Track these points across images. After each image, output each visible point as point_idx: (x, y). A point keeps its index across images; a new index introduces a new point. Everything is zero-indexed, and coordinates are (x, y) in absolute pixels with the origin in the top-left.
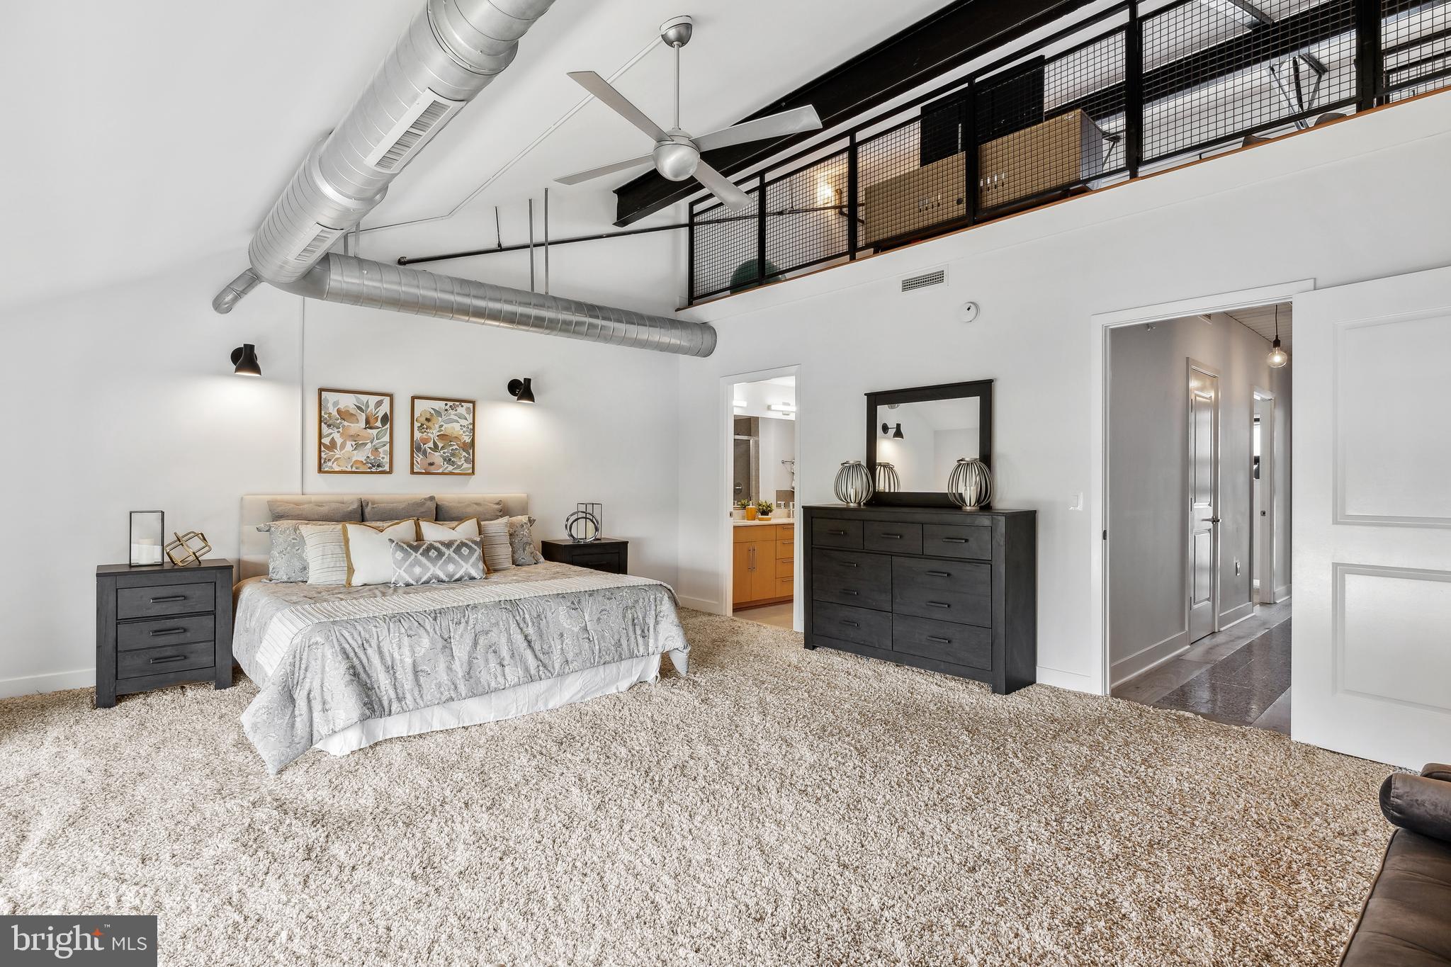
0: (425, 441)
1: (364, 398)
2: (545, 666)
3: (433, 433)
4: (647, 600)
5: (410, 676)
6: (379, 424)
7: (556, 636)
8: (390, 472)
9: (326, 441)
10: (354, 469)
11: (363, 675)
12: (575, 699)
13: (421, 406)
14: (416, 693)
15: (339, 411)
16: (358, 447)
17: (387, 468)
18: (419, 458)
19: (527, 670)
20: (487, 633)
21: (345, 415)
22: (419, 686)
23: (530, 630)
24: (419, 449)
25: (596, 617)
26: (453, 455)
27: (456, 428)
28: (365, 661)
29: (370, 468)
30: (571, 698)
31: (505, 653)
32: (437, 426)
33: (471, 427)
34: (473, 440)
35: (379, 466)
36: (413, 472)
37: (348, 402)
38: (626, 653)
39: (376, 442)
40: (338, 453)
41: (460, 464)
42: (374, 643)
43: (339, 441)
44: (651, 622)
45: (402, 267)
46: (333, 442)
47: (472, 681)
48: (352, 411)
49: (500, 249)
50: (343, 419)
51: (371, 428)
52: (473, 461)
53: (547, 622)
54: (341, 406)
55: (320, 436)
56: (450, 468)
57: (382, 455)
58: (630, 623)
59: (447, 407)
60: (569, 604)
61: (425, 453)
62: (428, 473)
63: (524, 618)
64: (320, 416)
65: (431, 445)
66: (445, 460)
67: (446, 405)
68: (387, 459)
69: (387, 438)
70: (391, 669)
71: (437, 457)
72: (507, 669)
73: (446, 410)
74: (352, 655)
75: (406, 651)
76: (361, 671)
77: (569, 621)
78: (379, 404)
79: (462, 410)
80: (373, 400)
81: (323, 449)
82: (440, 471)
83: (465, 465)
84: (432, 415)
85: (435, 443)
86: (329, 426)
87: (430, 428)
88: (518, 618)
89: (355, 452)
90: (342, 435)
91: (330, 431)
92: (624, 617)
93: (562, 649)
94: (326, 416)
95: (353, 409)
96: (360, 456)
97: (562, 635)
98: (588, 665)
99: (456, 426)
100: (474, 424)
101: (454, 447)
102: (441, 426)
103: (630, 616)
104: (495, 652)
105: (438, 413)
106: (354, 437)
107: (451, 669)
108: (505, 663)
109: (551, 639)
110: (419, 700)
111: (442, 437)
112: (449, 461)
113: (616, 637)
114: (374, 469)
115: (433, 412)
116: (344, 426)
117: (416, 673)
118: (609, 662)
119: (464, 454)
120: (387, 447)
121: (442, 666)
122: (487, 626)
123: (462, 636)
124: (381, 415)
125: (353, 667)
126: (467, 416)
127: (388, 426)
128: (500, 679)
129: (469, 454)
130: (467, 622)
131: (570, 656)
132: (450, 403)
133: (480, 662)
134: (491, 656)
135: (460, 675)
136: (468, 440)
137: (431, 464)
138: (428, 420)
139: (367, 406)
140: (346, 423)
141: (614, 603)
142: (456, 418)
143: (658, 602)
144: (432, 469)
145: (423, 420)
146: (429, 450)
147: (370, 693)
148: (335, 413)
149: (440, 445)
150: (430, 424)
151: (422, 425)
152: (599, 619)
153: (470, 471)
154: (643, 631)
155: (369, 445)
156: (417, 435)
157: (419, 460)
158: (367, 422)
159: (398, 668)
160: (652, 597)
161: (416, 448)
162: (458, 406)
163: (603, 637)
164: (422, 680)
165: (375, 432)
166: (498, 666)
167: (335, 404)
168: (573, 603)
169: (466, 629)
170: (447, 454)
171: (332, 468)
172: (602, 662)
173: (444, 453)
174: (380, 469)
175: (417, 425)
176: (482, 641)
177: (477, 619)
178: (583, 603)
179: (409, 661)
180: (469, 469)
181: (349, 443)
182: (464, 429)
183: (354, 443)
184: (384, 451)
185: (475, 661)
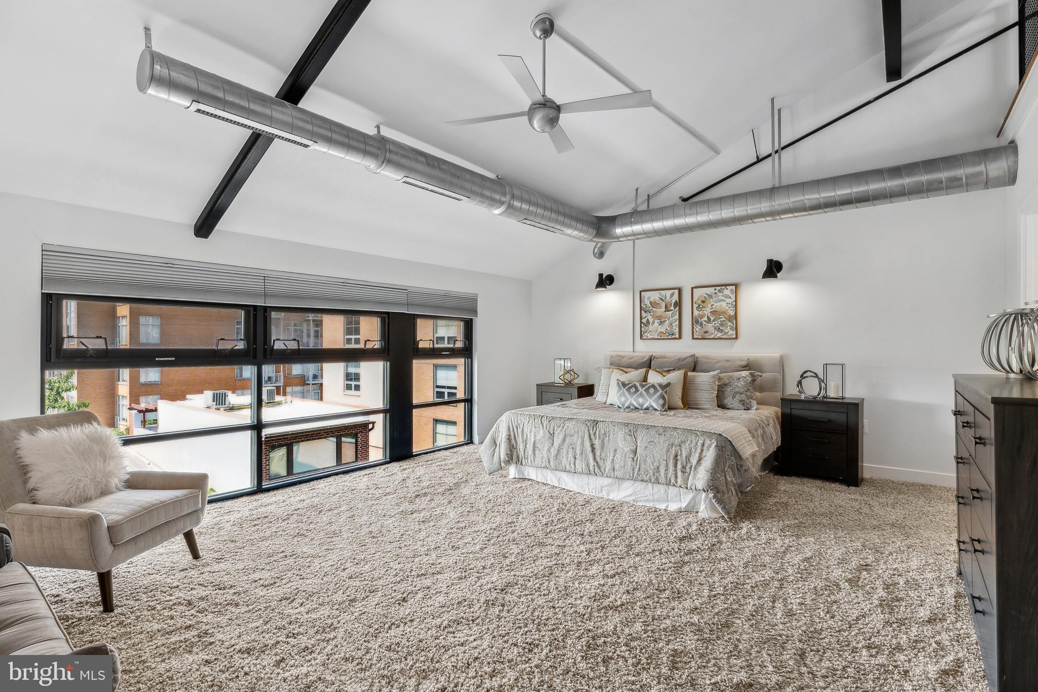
0: (702, 317)
1: (663, 292)
2: (599, 467)
3: (707, 311)
4: (694, 443)
5: (531, 448)
6: (672, 308)
7: (612, 450)
8: (680, 337)
9: (644, 321)
10: (659, 337)
11: (513, 441)
12: (627, 499)
13: (698, 293)
14: (532, 458)
15: (650, 302)
16: (661, 323)
17: (677, 336)
18: (698, 328)
19: (588, 465)
20: (571, 436)
21: (654, 304)
22: (534, 454)
23: (597, 442)
24: (697, 322)
25: (645, 445)
26: (722, 325)
27: (724, 305)
28: (516, 434)
29: (668, 336)
30: (625, 497)
31: (578, 451)
32: (709, 305)
33: (734, 303)
34: (736, 313)
35: (672, 335)
36: (693, 338)
37: (655, 296)
38: (662, 479)
39: (671, 319)
40: (651, 328)
41: (726, 331)
42: (521, 426)
43: (651, 320)
44: (694, 461)
45: (687, 202)
46: (648, 322)
47: (557, 461)
48: (658, 302)
49: (759, 160)
50: (653, 307)
51: (668, 311)
52: (736, 329)
53: (609, 439)
54: (652, 299)
55: (641, 319)
56: (719, 335)
57: (674, 328)
58: (672, 457)
59: (716, 291)
60: (627, 431)
61: (701, 324)
62: (703, 339)
63: (595, 433)
64: (641, 307)
65: (706, 319)
66: (715, 329)
67: (715, 289)
68: (677, 330)
69: (677, 317)
70: (525, 442)
71: (710, 327)
72: (577, 460)
73: (716, 293)
74: (511, 430)
75: (533, 434)
76: (513, 439)
77: (623, 442)
78: (672, 295)
79: (728, 291)
80: (669, 293)
81: (642, 325)
82: (712, 337)
83: (731, 332)
84: (706, 298)
85: (708, 318)
86: (646, 312)
87: (705, 307)
88: (591, 432)
89: (660, 326)
90: (653, 316)
91: (646, 315)
92: (668, 451)
93: (613, 460)
94: (644, 306)
95: (658, 301)
96: (662, 329)
97: (616, 451)
98: (628, 477)
99: (724, 304)
100: (736, 301)
101: (722, 319)
102: (713, 305)
103: (674, 452)
104: (573, 448)
105: (710, 296)
106: (659, 318)
107: (549, 451)
108: (577, 457)
109: (608, 452)
110: (533, 462)
111: (713, 313)
112: (719, 330)
113: (656, 464)
114: (670, 337)
115: (706, 296)
116: (653, 311)
117: (534, 447)
118: (646, 481)
119: (730, 324)
120: (677, 323)
121: (546, 448)
122: (572, 431)
123: (558, 434)
124: (673, 302)
125: (510, 436)
126: (731, 296)
127: (677, 308)
128: (572, 465)
129: (733, 323)
130: (563, 427)
131: (617, 467)
132: (718, 288)
133: (564, 452)
134: (570, 450)
135: (552, 456)
136: (732, 313)
137: (706, 332)
138: (703, 302)
139: (666, 298)
140: (654, 309)
141: (662, 438)
142: (723, 298)
143: (705, 448)
144: (707, 336)
145: (699, 302)
146: (704, 323)
147: (514, 450)
148: (648, 304)
149: (712, 319)
150: (704, 305)
151: (699, 305)
152: (646, 447)
153: (734, 336)
154: (684, 467)
155: (667, 322)
156: (696, 313)
157: (697, 330)
158: (666, 307)
159: (528, 442)
160: (700, 442)
161: (695, 321)
162: (724, 289)
163: (645, 461)
164: (537, 452)
165: (670, 313)
166: (572, 457)
167: (649, 298)
168: (630, 431)
169: (561, 430)
170: (717, 324)
171: (647, 336)
172: (640, 478)
173: (715, 324)
174: (673, 337)
175: (695, 306)
176: (567, 440)
177: (568, 426)
178: (639, 432)
179: (532, 440)
180: (732, 335)
181: (656, 321)
182: (730, 306)
183: (659, 321)
184: (676, 325)
185: (562, 450)
